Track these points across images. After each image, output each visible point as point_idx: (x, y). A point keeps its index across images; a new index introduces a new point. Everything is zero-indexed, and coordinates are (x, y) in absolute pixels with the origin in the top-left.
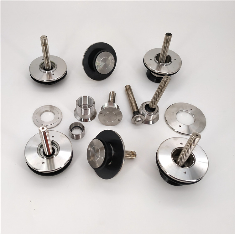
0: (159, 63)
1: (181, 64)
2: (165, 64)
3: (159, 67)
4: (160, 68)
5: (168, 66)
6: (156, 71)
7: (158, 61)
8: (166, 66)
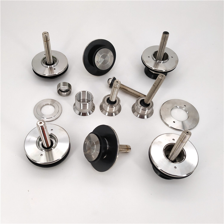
0: (156, 60)
2: (162, 62)
4: (157, 65)
5: (165, 64)
6: (153, 68)
8: (163, 64)
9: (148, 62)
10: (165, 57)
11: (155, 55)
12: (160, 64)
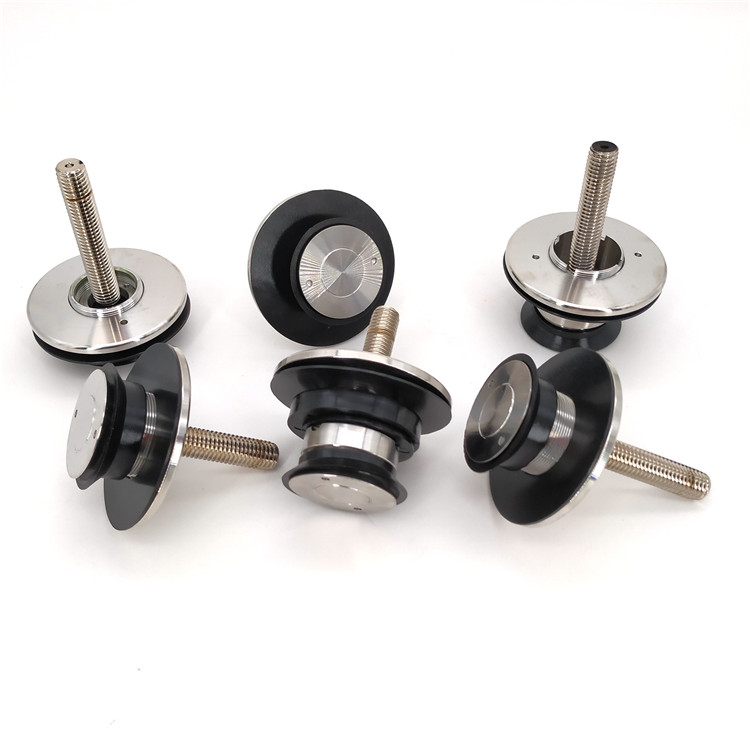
0: (570, 269)
1: (662, 273)
2: (596, 274)
3: (572, 288)
4: (576, 291)
5: (609, 283)
6: (560, 304)
7: (567, 262)
8: (601, 282)
9: (533, 278)
10: (609, 255)
11: (562, 246)
12: (588, 284)
